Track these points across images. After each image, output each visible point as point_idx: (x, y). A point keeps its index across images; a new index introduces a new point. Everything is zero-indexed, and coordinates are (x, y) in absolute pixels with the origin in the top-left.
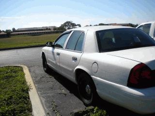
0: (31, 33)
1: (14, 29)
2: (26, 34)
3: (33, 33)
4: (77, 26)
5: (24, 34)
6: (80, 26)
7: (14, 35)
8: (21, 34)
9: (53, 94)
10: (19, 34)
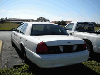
0: (17, 22)
1: (6, 19)
2: (14, 22)
3: (18, 22)
4: (47, 21)
5: (12, 22)
6: (49, 21)
7: (6, 22)
8: (11, 22)
9: (9, 57)
10: (9, 22)
